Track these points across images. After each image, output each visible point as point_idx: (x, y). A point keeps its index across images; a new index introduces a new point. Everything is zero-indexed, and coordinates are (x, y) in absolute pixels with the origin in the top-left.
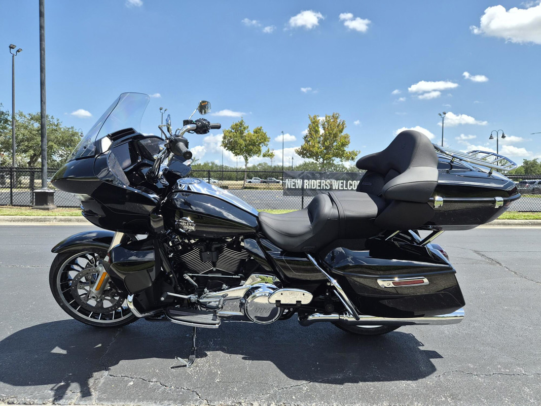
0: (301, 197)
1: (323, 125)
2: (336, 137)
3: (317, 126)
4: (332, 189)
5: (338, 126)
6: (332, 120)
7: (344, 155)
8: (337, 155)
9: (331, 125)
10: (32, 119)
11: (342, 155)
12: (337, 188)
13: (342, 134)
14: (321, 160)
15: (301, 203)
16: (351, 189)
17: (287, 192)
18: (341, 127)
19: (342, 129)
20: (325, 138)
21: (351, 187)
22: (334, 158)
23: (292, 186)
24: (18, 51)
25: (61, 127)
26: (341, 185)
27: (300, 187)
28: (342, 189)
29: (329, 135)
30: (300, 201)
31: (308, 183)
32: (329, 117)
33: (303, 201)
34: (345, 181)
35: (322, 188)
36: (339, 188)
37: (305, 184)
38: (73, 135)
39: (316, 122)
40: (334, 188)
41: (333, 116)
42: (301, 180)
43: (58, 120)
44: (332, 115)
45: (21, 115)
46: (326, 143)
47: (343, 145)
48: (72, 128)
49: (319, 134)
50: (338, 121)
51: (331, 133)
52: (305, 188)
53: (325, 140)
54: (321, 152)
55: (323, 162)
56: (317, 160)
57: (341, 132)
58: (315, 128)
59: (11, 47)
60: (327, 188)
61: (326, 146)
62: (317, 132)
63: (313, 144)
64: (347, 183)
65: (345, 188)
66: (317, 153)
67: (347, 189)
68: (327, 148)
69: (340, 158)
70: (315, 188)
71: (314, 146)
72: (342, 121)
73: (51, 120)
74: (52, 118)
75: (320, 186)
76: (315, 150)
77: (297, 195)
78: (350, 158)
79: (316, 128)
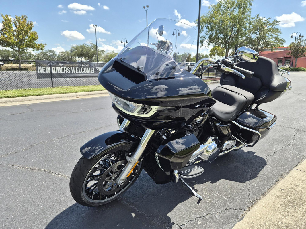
0: (51, 79)
1: (15, 23)
2: (27, 33)
3: (10, 23)
4: (72, 73)
5: (27, 25)
6: (21, 20)
7: (35, 46)
8: (30, 46)
9: (22, 24)
11: (34, 46)
12: (75, 72)
13: (31, 31)
14: (17, 49)
15: (51, 83)
16: (83, 72)
17: (40, 76)
18: (30, 26)
19: (31, 28)
20: (18, 33)
21: (83, 71)
22: (27, 48)
23: (43, 71)
26: (77, 70)
27: (50, 72)
28: (78, 73)
29: (22, 31)
30: (50, 82)
31: (55, 69)
32: (19, 18)
33: (52, 82)
34: (79, 68)
35: (65, 72)
36: (76, 72)
37: (53, 70)
39: (8, 20)
40: (73, 72)
41: (22, 18)
42: (50, 67)
44: (21, 16)
46: (20, 37)
47: (33, 39)
49: (12, 29)
50: (27, 21)
51: (23, 30)
52: (53, 72)
53: (19, 34)
54: (16, 43)
55: (19, 50)
56: (13, 49)
57: (30, 29)
58: (8, 25)
60: (68, 72)
61: (20, 39)
62: (10, 28)
63: (9, 37)
64: (80, 69)
65: (80, 72)
66: (13, 43)
67: (81, 73)
68: (21, 40)
69: (32, 48)
70: (60, 72)
71: (10, 38)
72: (30, 22)
75: (63, 71)
76: (11, 41)
77: (48, 78)
78: (40, 49)
79: (10, 25)
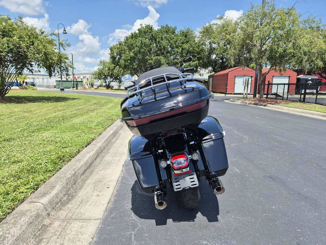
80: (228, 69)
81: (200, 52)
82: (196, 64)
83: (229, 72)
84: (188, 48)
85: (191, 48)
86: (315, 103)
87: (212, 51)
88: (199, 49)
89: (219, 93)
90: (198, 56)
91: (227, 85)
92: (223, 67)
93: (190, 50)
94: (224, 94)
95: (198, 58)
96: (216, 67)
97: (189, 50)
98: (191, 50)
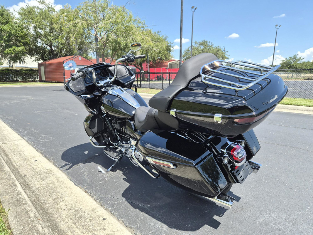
10: (200, 44)
24: (195, 9)
25: (213, 47)
38: (218, 51)
43: (212, 43)
45: (196, 43)
48: (219, 46)
59: (192, 8)
73: (209, 44)
74: (209, 42)
80: (59, 57)
81: (25, 37)
82: (23, 50)
83: (64, 61)
84: (9, 31)
85: (14, 31)
86: (149, 88)
87: (38, 36)
88: (22, 32)
89: (56, 82)
90: (23, 41)
91: (64, 74)
92: (53, 55)
93: (12, 33)
94: (63, 83)
95: (23, 43)
96: (45, 55)
97: (10, 33)
98: (14, 33)
